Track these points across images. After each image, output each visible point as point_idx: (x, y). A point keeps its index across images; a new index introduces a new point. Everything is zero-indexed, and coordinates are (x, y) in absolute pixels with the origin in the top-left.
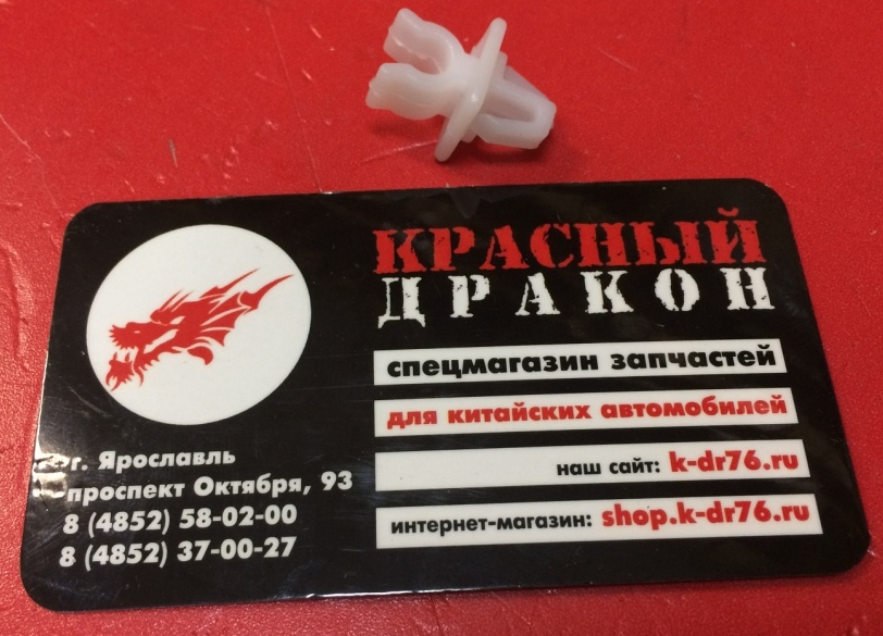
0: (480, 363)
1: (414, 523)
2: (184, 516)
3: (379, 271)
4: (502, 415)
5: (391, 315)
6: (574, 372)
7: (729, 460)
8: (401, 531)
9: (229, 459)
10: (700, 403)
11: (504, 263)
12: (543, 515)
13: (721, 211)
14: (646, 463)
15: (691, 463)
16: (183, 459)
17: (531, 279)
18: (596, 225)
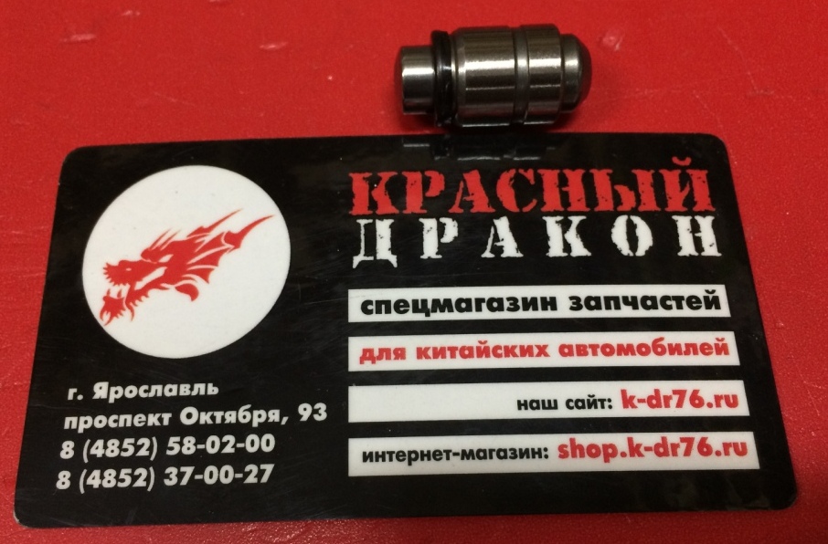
0: (448, 302)
1: (383, 453)
2: (171, 444)
3: (354, 212)
4: (467, 352)
5: (365, 255)
6: (535, 312)
7: (675, 398)
8: (371, 461)
9: (213, 390)
10: (650, 344)
11: (472, 207)
12: (503, 447)
13: (675, 160)
14: (599, 400)
15: (641, 401)
16: (171, 390)
17: (497, 222)
18: (558, 171)
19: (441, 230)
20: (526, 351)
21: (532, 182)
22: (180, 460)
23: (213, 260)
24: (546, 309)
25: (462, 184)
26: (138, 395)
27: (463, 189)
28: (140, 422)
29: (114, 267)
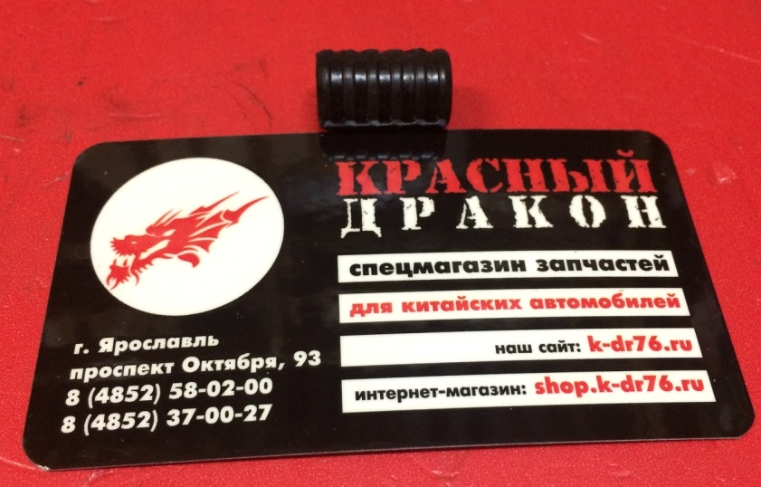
19: (419, 207)
20: (501, 304)
21: (498, 169)
22: (182, 403)
23: (214, 233)
24: (517, 270)
25: (436, 171)
26: (142, 348)
27: (437, 174)
28: (143, 371)
29: (121, 241)
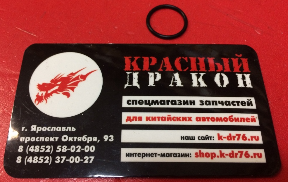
0: (157, 101)
1: (133, 154)
2: (58, 148)
3: (125, 69)
4: (163, 119)
5: (129, 84)
6: (187, 106)
7: (237, 137)
8: (129, 156)
9: (74, 129)
10: (228, 118)
11: (166, 69)
12: (175, 153)
13: (236, 55)
14: (210, 137)
15: (225, 138)
16: (59, 129)
17: (175, 74)
18: (196, 58)
19: (155, 76)
20: (184, 119)
21: (187, 61)
22: (61, 154)
23: (76, 84)
24: (191, 105)
26: (47, 130)
27: (163, 63)
28: (47, 140)
29: (41, 85)
